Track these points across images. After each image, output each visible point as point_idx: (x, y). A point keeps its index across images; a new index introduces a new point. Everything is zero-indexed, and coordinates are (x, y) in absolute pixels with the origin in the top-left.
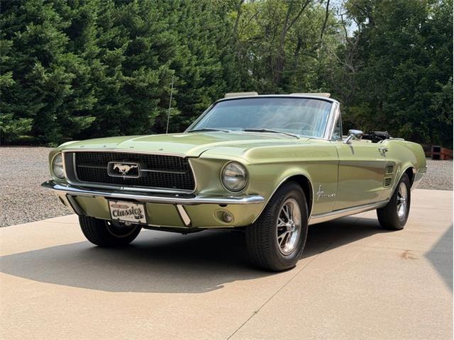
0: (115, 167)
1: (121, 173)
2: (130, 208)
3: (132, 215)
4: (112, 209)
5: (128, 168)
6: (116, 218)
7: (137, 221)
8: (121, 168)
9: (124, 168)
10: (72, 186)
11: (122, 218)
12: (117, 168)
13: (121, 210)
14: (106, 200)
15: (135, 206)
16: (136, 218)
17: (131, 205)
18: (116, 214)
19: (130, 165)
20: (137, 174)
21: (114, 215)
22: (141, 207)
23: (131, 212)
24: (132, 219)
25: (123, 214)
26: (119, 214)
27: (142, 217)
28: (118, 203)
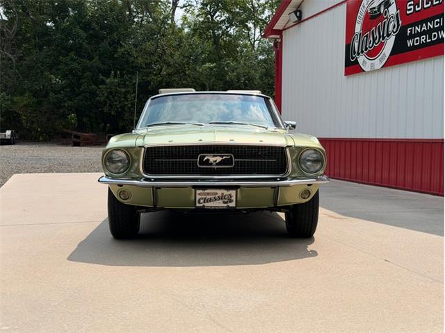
0: (206, 158)
1: (211, 164)
2: (220, 194)
3: (221, 201)
4: (198, 197)
5: (219, 159)
6: (201, 205)
7: (226, 205)
8: (212, 159)
9: (214, 159)
10: (149, 180)
11: (206, 204)
12: (208, 160)
13: (208, 197)
14: (193, 190)
15: (225, 192)
16: (224, 203)
17: (220, 192)
18: (202, 201)
19: (222, 156)
20: (231, 164)
21: (199, 203)
22: (233, 193)
23: (220, 198)
24: (219, 204)
25: (210, 200)
26: (206, 201)
27: (231, 202)
28: (206, 191)
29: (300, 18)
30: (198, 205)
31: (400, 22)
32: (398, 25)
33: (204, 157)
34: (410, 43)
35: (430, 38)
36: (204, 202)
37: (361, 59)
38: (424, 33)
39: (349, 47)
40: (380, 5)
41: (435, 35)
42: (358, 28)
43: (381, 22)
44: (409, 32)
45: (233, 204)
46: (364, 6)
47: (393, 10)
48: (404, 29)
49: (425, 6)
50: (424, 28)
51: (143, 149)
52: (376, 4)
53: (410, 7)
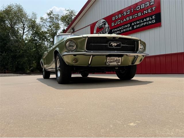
0: (111, 44)
1: (113, 46)
3: (116, 62)
4: (108, 60)
5: (116, 44)
6: (108, 64)
7: (117, 64)
8: (113, 44)
11: (110, 64)
12: (112, 44)
13: (111, 60)
14: (106, 57)
15: (118, 58)
16: (117, 63)
17: (116, 58)
18: (109, 62)
19: (117, 43)
20: (120, 46)
21: (108, 63)
22: (120, 58)
23: (115, 61)
24: (115, 64)
25: (112, 62)
26: (110, 62)
27: (119, 63)
28: (111, 58)
29: (74, 31)
30: (107, 64)
31: (110, 29)
32: (109, 29)
33: (111, 43)
35: (120, 31)
36: (110, 63)
38: (118, 30)
40: (102, 25)
41: (122, 31)
42: (95, 32)
43: (103, 29)
44: (113, 31)
45: (119, 64)
46: (97, 26)
47: (107, 25)
48: (111, 30)
49: (118, 23)
50: (118, 29)
51: (87, 38)
52: (101, 25)
53: (113, 24)
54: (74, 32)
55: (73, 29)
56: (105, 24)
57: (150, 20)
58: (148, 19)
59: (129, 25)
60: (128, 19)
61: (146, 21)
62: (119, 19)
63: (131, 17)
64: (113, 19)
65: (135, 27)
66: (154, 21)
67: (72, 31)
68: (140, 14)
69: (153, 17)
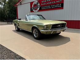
3: (59, 32)
30: (56, 33)
34: (42, 9)
37: (33, 10)
39: (31, 9)
41: (46, 8)
42: (33, 6)
47: (39, 4)
48: (41, 7)
50: (44, 7)
51: (52, 25)
53: (42, 4)
54: (21, 4)
55: (20, 3)
56: (38, 4)
57: (59, 6)
58: (58, 5)
59: (49, 6)
60: (49, 3)
61: (57, 6)
62: (45, 2)
63: (50, 3)
64: (42, 2)
65: (52, 7)
66: (60, 6)
67: (20, 4)
68: (55, 2)
69: (60, 5)
